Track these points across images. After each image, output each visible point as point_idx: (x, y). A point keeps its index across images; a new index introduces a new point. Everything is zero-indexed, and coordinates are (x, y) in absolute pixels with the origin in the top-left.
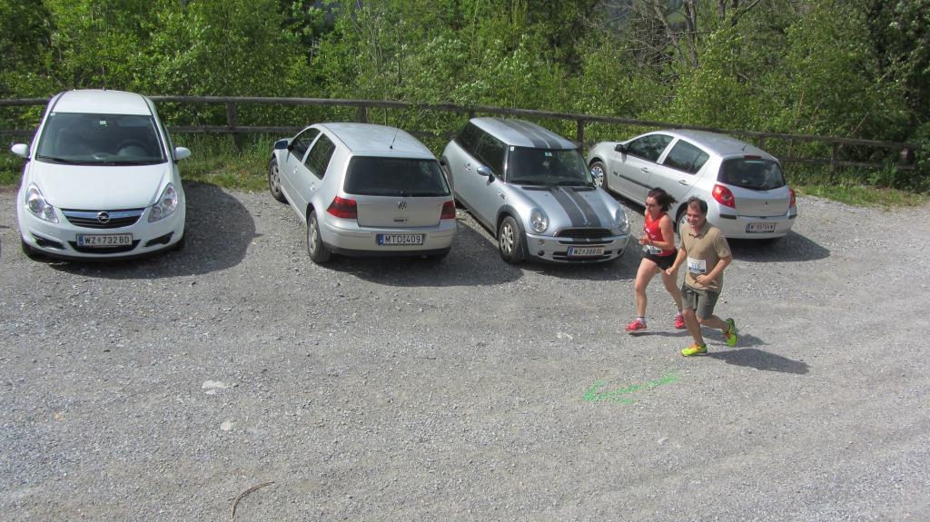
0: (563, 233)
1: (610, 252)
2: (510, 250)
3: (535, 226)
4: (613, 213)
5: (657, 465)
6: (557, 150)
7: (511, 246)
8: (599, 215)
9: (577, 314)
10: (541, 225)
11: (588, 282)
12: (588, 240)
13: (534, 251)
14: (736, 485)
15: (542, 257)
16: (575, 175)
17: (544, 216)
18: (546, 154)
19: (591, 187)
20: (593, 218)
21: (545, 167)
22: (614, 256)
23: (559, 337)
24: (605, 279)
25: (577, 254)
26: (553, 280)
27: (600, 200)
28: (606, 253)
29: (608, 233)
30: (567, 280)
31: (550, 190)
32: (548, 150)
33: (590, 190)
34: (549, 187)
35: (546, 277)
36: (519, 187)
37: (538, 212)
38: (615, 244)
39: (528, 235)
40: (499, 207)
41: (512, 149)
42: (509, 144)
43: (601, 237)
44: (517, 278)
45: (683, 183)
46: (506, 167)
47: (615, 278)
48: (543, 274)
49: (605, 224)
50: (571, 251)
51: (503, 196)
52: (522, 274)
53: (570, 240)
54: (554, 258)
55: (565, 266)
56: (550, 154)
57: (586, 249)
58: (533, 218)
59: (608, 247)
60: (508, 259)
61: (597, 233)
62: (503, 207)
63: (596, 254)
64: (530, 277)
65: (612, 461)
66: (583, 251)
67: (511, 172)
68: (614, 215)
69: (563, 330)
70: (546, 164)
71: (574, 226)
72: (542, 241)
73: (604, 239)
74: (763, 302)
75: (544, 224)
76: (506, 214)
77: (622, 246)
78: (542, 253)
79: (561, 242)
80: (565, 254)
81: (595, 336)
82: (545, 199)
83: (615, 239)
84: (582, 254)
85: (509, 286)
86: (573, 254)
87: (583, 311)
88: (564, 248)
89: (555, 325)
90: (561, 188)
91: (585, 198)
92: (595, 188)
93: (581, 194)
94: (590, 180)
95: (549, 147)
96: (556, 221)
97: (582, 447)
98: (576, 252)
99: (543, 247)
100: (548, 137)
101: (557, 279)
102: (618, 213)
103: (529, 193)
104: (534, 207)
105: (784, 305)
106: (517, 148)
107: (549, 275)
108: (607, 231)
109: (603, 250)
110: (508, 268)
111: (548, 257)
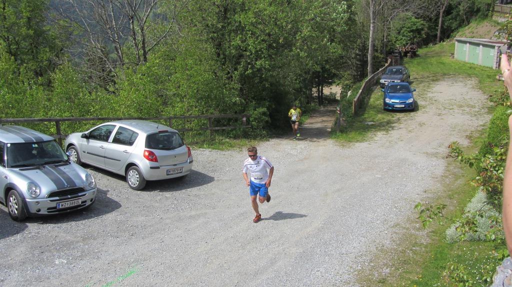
0: (52, 195)
1: (85, 201)
2: (16, 212)
3: (31, 193)
4: (83, 176)
6: (40, 142)
7: (16, 209)
8: (73, 179)
9: (68, 245)
10: (36, 192)
11: (73, 223)
12: (69, 196)
13: (33, 210)
15: (39, 213)
16: (53, 156)
17: (37, 186)
18: (34, 146)
19: (67, 162)
20: (70, 180)
21: (34, 154)
22: (88, 203)
23: (57, 263)
24: (84, 219)
25: (64, 207)
26: (49, 227)
27: (75, 170)
28: (82, 202)
29: (82, 190)
30: (59, 225)
31: (39, 168)
32: (35, 143)
33: (67, 164)
34: (38, 167)
35: (45, 226)
36: (17, 169)
37: (32, 184)
38: (88, 196)
39: (27, 200)
41: (9, 145)
42: (6, 142)
43: (77, 194)
44: (23, 230)
45: (126, 152)
46: (6, 158)
47: (92, 217)
48: (42, 224)
49: (79, 184)
50: (59, 205)
51: (6, 177)
52: (27, 227)
53: (58, 198)
54: (48, 212)
55: (56, 216)
56: (36, 146)
57: (69, 202)
58: (29, 188)
59: (83, 198)
60: (15, 219)
61: (76, 191)
62: (7, 184)
63: (76, 204)
64: (33, 228)
66: (67, 204)
67: (10, 161)
68: (84, 178)
69: (59, 257)
70: (34, 152)
71: (58, 189)
72: (38, 202)
73: (80, 194)
75: (38, 191)
76: (10, 189)
77: (93, 197)
78: (39, 210)
79: (51, 201)
80: (55, 208)
81: (81, 257)
82: (36, 175)
83: (87, 193)
84: (67, 206)
85: (18, 237)
86: (61, 207)
87: (72, 242)
88: (54, 205)
89: (54, 256)
90: (47, 166)
91: (65, 171)
92: (70, 163)
93: (62, 168)
94: (66, 158)
95: (35, 141)
96: (46, 187)
98: (62, 205)
99: (39, 206)
100: (32, 135)
101: (52, 225)
102: (87, 176)
103: (24, 172)
104: (30, 181)
106: (11, 144)
107: (47, 224)
108: (82, 188)
109: (80, 201)
110: (17, 224)
111: (44, 212)
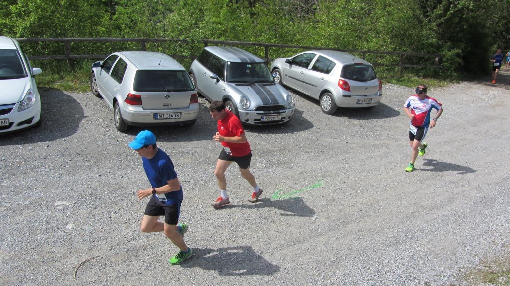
0: (258, 109)
1: (284, 118)
3: (243, 105)
4: (285, 96)
5: (312, 231)
6: (253, 63)
8: (277, 98)
9: (267, 152)
10: (246, 105)
11: (273, 135)
12: (272, 112)
13: (243, 119)
14: (354, 239)
15: (248, 122)
16: (263, 76)
17: (247, 100)
18: (248, 65)
19: (273, 83)
20: (274, 100)
21: (247, 73)
22: (286, 120)
23: (258, 165)
24: (282, 133)
26: (254, 135)
27: (278, 90)
28: (282, 119)
29: (283, 108)
30: (262, 135)
31: (250, 86)
32: (248, 63)
33: (273, 84)
34: (249, 84)
36: (233, 84)
37: (244, 98)
38: (287, 114)
39: (239, 110)
40: (223, 96)
41: (229, 63)
42: (226, 60)
43: (279, 110)
45: (322, 79)
46: (225, 74)
47: (288, 132)
49: (281, 103)
50: (263, 118)
51: (224, 90)
53: (263, 112)
54: (254, 123)
55: (260, 127)
56: (250, 66)
57: (271, 117)
58: (242, 101)
59: (283, 115)
61: (277, 108)
62: (225, 96)
63: (277, 119)
65: (288, 231)
66: (269, 118)
67: (228, 76)
68: (286, 98)
69: (261, 162)
70: (248, 71)
71: (264, 105)
72: (247, 114)
73: (281, 111)
74: (366, 141)
75: (248, 104)
76: (227, 99)
77: (291, 115)
78: (247, 120)
79: (257, 114)
80: (260, 120)
81: (278, 164)
82: (248, 90)
83: (287, 111)
84: (269, 120)
86: (264, 120)
87: (271, 151)
88: (259, 117)
89: (256, 159)
90: (256, 84)
91: (270, 89)
92: (275, 84)
93: (268, 87)
94: (272, 79)
96: (254, 102)
97: (272, 224)
98: (266, 119)
99: (248, 117)
100: (248, 56)
101: (256, 134)
102: (288, 96)
103: (239, 87)
104: (241, 95)
105: (377, 142)
106: (231, 62)
108: (282, 106)
109: (280, 117)
111: (251, 122)
